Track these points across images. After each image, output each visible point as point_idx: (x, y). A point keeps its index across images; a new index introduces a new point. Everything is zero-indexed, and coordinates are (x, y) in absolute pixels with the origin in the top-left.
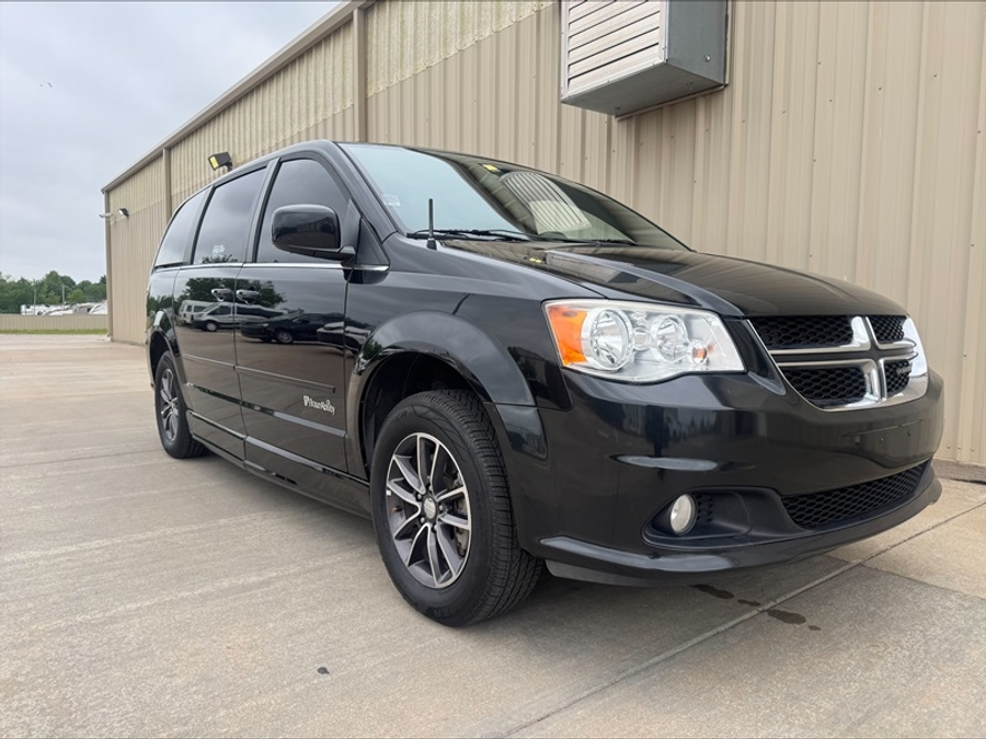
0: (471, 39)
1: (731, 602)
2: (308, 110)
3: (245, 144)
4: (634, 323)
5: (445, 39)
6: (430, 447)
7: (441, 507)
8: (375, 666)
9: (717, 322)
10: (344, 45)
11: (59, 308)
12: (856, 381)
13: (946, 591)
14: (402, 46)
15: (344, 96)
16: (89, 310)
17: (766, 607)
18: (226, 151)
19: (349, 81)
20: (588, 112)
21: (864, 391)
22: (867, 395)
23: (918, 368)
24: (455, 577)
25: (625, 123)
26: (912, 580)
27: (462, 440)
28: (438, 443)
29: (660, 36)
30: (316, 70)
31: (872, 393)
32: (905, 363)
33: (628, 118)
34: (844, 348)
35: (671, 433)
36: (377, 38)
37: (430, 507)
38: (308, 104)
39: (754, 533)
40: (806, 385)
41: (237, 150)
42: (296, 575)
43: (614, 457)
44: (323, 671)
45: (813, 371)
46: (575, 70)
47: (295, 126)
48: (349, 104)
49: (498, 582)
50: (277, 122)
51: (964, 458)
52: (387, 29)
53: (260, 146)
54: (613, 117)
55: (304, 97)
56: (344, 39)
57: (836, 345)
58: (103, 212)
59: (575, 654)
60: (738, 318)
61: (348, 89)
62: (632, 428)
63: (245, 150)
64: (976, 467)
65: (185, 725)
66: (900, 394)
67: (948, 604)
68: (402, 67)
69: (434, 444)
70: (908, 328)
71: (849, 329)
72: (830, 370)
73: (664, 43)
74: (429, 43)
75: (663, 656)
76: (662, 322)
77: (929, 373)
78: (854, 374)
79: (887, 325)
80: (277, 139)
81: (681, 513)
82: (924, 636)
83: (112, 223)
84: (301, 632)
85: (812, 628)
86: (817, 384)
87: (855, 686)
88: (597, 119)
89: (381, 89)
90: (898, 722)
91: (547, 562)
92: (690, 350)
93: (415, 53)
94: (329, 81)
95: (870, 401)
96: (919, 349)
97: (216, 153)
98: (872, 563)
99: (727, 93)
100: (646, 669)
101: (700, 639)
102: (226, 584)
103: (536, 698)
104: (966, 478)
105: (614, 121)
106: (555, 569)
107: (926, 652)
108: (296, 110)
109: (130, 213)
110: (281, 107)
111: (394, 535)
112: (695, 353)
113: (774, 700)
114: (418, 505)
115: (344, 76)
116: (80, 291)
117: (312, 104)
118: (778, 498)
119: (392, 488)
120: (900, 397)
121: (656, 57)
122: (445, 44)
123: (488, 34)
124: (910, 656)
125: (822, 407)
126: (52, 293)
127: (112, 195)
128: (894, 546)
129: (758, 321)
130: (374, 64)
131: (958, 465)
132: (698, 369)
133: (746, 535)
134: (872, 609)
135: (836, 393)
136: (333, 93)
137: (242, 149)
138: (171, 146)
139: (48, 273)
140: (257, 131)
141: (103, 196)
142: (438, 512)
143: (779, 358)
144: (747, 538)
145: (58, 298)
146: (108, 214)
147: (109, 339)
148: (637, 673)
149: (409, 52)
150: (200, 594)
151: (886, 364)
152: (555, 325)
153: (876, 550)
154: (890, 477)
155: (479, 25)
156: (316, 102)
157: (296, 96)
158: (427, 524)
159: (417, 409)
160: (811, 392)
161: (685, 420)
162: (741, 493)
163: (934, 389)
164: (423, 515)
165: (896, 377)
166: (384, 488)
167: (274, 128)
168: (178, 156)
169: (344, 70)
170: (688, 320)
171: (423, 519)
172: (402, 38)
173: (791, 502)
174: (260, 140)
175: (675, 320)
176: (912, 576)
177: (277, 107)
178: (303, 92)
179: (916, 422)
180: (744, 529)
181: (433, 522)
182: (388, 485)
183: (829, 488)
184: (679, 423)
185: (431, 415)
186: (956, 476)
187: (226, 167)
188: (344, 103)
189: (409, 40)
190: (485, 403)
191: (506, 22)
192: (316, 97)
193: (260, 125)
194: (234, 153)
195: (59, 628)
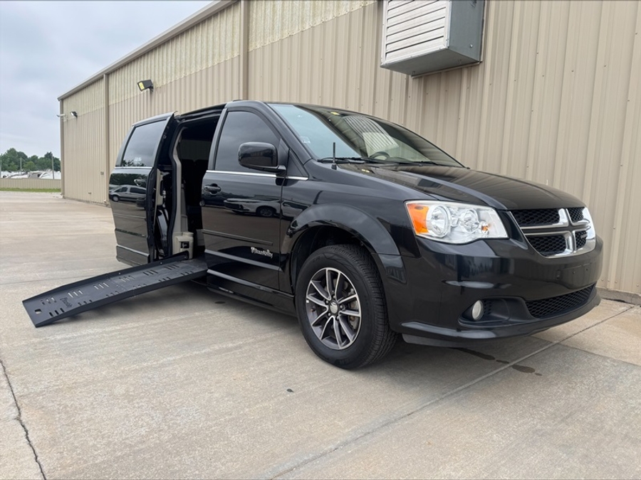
0: (319, 20)
1: (493, 361)
2: (207, 56)
3: (163, 75)
4: (451, 213)
5: (303, 19)
6: (334, 275)
7: (341, 307)
8: (316, 389)
9: (494, 212)
10: (233, 16)
11: (17, 173)
12: (561, 242)
13: (605, 358)
14: (273, 21)
15: (233, 49)
16: (39, 175)
17: (512, 364)
18: (149, 79)
19: (236, 40)
20: (394, 72)
21: (565, 248)
22: (566, 250)
23: (591, 234)
24: (351, 342)
25: (417, 80)
26: (586, 352)
27: (355, 269)
28: (339, 272)
29: (445, 32)
30: (213, 31)
31: (569, 248)
32: (584, 232)
33: (419, 78)
34: (555, 225)
35: (471, 271)
36: (257, 14)
37: (334, 308)
38: (207, 52)
39: (511, 320)
40: (537, 244)
41: (157, 79)
42: (254, 343)
43: (444, 282)
44: (290, 391)
45: (541, 237)
46: (390, 48)
47: (198, 66)
48: (236, 55)
49: (378, 342)
50: (185, 62)
51: (611, 287)
52: (263, 9)
53: (173, 77)
54: (410, 76)
55: (205, 47)
56: (234, 13)
57: (551, 224)
58: (59, 114)
59: (418, 385)
60: (505, 210)
61: (236, 45)
62: (450, 265)
63: (163, 79)
64: (618, 292)
65: (231, 415)
66: (581, 249)
67: (606, 364)
68: (273, 34)
69: (337, 273)
70: (586, 213)
71: (558, 215)
72: (549, 237)
73: (447, 36)
74: (292, 20)
75: (463, 387)
76: (465, 212)
77: (596, 238)
78: (560, 239)
79: (575, 213)
80: (185, 73)
81: (477, 310)
82: (595, 379)
83: (65, 120)
84: (270, 372)
85: (537, 374)
86: (543, 244)
87: (562, 402)
88: (399, 77)
89: (258, 46)
90: (586, 418)
91: (403, 335)
92: (480, 226)
93: (282, 26)
94: (223, 39)
95: (568, 252)
96: (591, 224)
97: (142, 80)
98: (565, 343)
99: (481, 67)
100: (456, 393)
101: (480, 379)
102: (216, 347)
103: (404, 405)
104: (611, 298)
105: (411, 78)
106: (407, 339)
107: (596, 386)
108: (199, 56)
109: (78, 115)
110: (188, 52)
111: (312, 325)
112: (483, 228)
113: (523, 407)
114: (327, 306)
115: (233, 36)
116: (32, 162)
117: (210, 53)
118: (524, 302)
119: (310, 298)
120: (582, 250)
121: (442, 44)
122: (302, 22)
123: (331, 18)
124: (589, 388)
125: (546, 256)
126: (13, 163)
127: (65, 103)
128: (575, 334)
129: (514, 212)
130: (254, 31)
131: (607, 290)
132: (484, 237)
133: (507, 320)
134: (567, 365)
135: (552, 249)
136: (225, 47)
137: (161, 78)
138: (109, 73)
139: (9, 149)
140: (171, 67)
141: (59, 102)
142: (339, 309)
143: (525, 231)
144: (507, 322)
145: (16, 167)
146: (62, 115)
147: (62, 197)
148: (452, 394)
149: (277, 25)
150: (205, 353)
151: (576, 233)
152: (412, 213)
153: (566, 336)
154: (572, 294)
155: (325, 12)
156: (213, 52)
157: (199, 46)
158: (332, 316)
159: (326, 255)
160: (539, 248)
161: (477, 262)
162: (505, 299)
163: (599, 246)
164: (330, 311)
165: (580, 240)
166: (305, 299)
167: (183, 66)
168: (114, 80)
169: (233, 32)
170: (478, 211)
171: (329, 314)
172: (274, 16)
173: (530, 303)
174: (173, 73)
175: (473, 212)
176: (586, 349)
177: (186, 53)
178: (205, 44)
179: (589, 264)
180: (506, 318)
181: (336, 315)
182: (307, 297)
183: (539, 299)
184: (474, 265)
185: (336, 257)
186: (606, 297)
187: (149, 89)
188: (233, 54)
189: (278, 17)
190: (372, 253)
191: (343, 11)
192: (213, 48)
193: (173, 63)
194: (155, 80)
195: (136, 369)
